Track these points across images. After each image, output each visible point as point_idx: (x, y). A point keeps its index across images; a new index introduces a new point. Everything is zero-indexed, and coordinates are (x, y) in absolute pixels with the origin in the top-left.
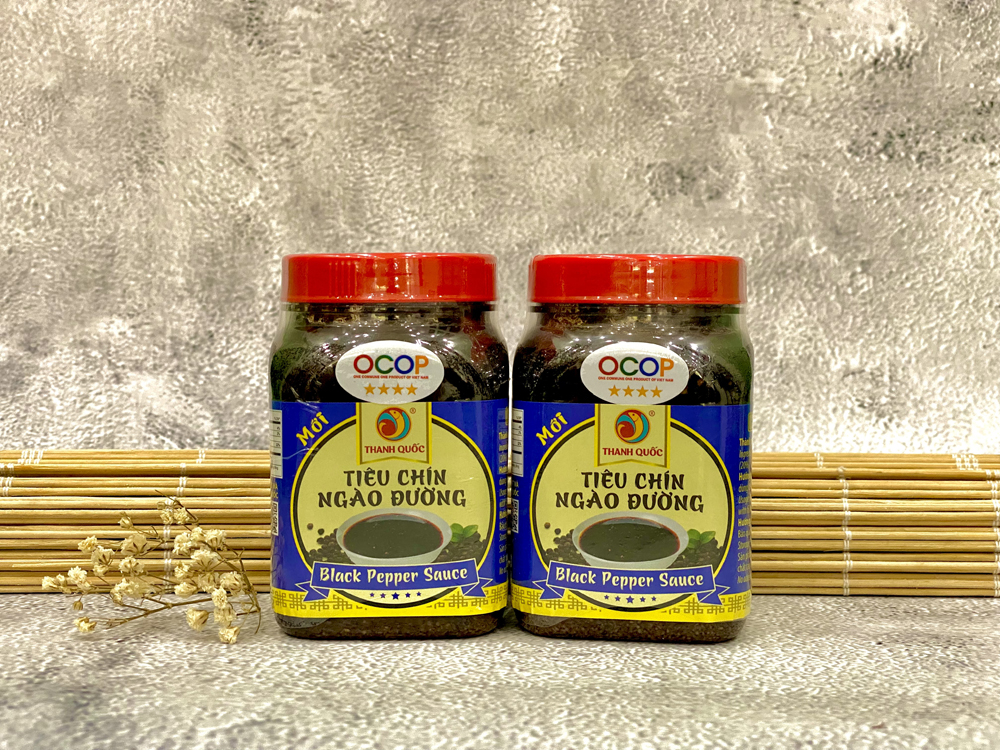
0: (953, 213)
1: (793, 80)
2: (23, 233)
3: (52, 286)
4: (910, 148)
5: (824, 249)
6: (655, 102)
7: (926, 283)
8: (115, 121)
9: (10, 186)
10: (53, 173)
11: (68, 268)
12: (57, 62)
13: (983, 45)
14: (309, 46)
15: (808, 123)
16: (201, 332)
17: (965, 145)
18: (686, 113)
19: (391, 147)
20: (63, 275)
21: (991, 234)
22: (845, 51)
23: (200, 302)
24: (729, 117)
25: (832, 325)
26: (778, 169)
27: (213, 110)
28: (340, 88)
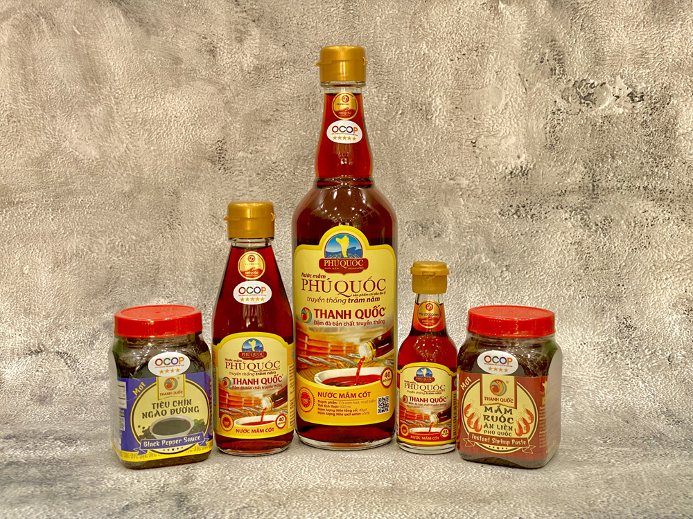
0: (548, 242)
1: (473, 182)
2: (116, 259)
3: (131, 283)
4: (528, 212)
5: (488, 260)
6: (409, 193)
7: (535, 275)
8: (157, 206)
9: (109, 237)
10: (129, 231)
11: (138, 275)
12: (130, 179)
13: (562, 164)
14: (247, 170)
15: (480, 201)
16: (200, 304)
17: (553, 211)
18: (423, 198)
19: (286, 215)
20: (136, 279)
21: (566, 252)
22: (497, 168)
23: (199, 290)
24: (444, 199)
25: (492, 296)
26: (466, 223)
27: (203, 200)
28: (262, 189)
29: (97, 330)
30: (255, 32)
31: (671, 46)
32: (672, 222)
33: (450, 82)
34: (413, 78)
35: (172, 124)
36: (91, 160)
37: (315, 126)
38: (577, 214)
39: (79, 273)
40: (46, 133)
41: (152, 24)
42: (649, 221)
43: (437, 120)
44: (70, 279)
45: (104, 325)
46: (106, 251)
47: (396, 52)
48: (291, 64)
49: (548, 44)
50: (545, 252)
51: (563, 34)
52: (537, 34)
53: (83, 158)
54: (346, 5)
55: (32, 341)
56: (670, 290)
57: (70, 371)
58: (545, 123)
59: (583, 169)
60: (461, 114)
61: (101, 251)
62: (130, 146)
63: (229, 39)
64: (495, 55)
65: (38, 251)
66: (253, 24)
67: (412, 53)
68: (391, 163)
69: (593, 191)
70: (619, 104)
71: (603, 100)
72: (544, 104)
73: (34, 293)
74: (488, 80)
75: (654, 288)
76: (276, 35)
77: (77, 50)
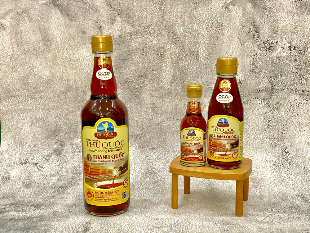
29: (51, 153)
30: (119, 19)
31: (308, 25)
32: (308, 105)
33: (207, 42)
34: (191, 40)
35: (82, 61)
36: (47, 77)
37: (146, 62)
38: (264, 101)
39: (42, 127)
40: (27, 65)
41: (73, 16)
42: (297, 104)
43: (201, 59)
44: (38, 130)
45: (54, 151)
46: (54, 118)
47: (182, 28)
48: (135, 34)
49: (252, 24)
50: (250, 118)
51: (259, 19)
52: (247, 19)
53: (43, 76)
54: (160, 7)
55: (23, 158)
56: (306, 136)
57: (39, 172)
58: (250, 60)
59: (267, 81)
60: (212, 56)
61: (52, 117)
62: (64, 71)
63: (107, 23)
64: (228, 29)
65: (24, 117)
66: (118, 16)
67: (190, 28)
68: (180, 78)
69: (272, 90)
70: (284, 51)
71: (277, 49)
72: (250, 51)
73: (23, 136)
74: (224, 40)
75: (299, 135)
76: (128, 21)
77: (40, 28)
